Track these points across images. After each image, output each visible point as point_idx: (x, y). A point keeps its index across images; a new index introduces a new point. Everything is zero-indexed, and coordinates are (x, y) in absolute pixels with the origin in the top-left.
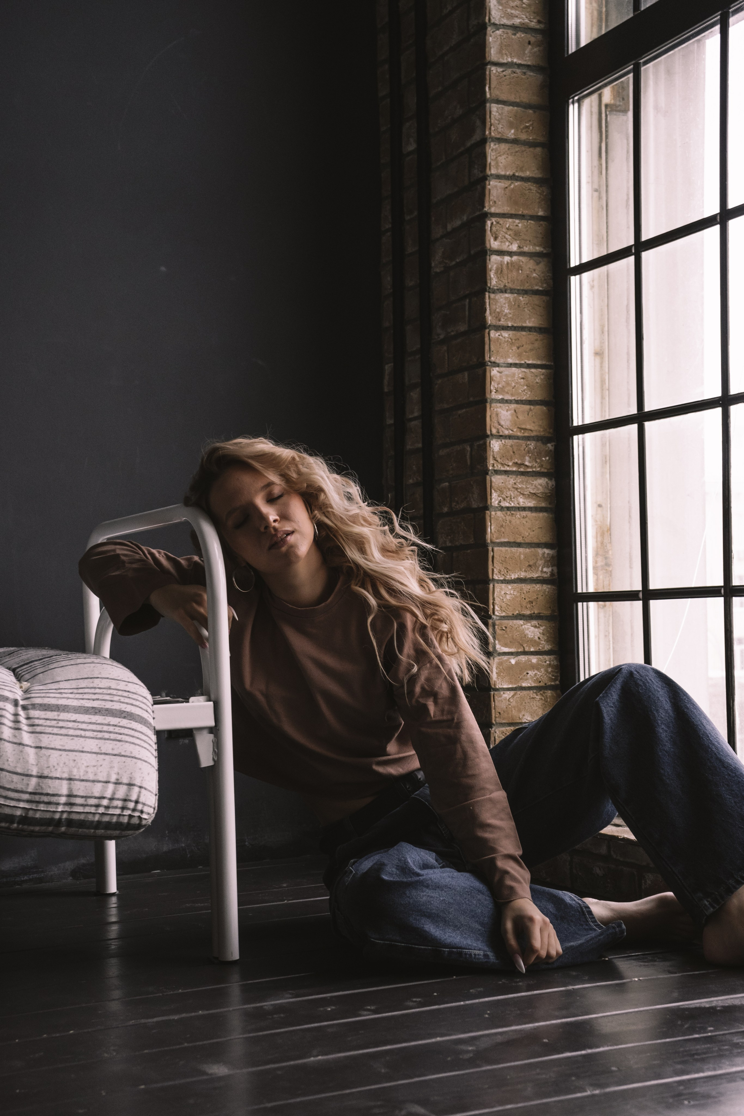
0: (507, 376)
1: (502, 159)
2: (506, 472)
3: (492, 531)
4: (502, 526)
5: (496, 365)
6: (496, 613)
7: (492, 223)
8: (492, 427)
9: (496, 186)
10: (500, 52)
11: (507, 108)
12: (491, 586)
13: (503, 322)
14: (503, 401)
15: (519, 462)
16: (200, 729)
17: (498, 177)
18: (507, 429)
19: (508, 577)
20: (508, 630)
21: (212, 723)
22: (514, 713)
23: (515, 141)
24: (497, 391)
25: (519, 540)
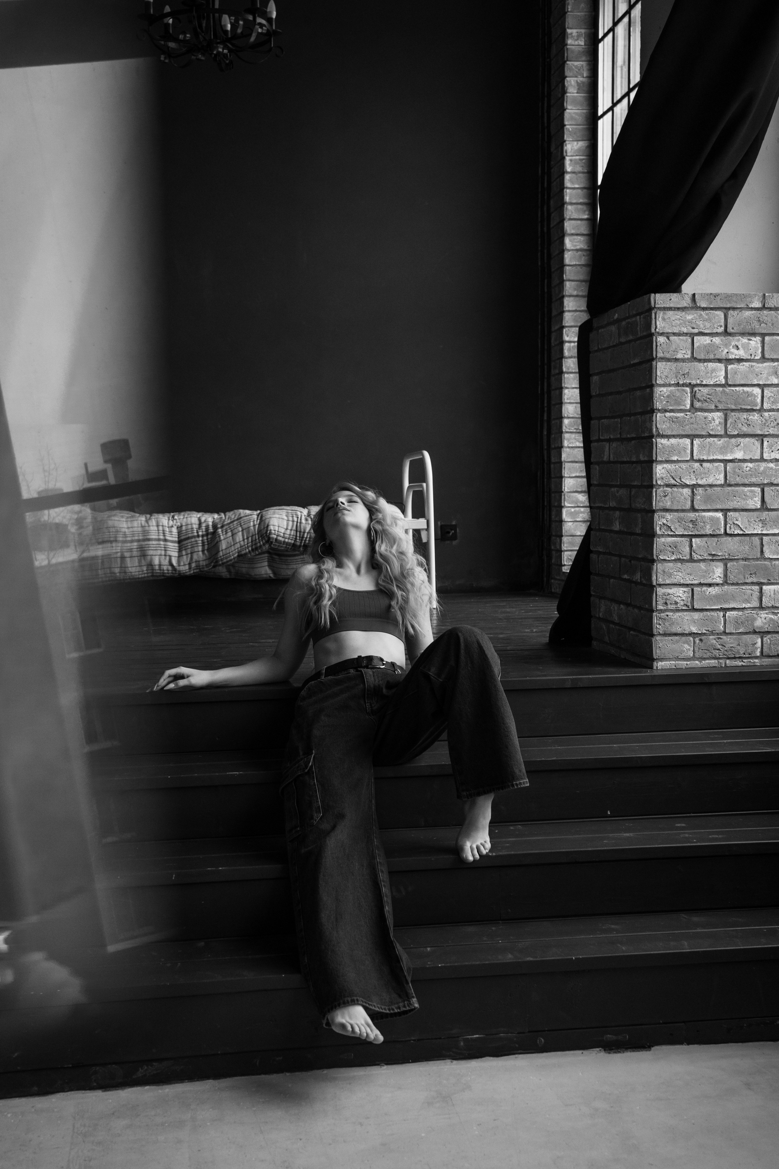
0: (572, 392)
1: (571, 304)
2: (571, 432)
3: (564, 456)
4: (569, 454)
5: (567, 388)
6: (566, 490)
7: (566, 331)
8: (565, 413)
9: (568, 315)
10: (570, 261)
11: (573, 283)
12: (563, 479)
13: (570, 370)
14: (570, 403)
15: (577, 428)
16: (423, 529)
17: (569, 311)
18: (572, 414)
19: (571, 476)
20: (571, 497)
21: (426, 527)
22: (573, 531)
23: (577, 296)
24: (567, 399)
25: (577, 460)
